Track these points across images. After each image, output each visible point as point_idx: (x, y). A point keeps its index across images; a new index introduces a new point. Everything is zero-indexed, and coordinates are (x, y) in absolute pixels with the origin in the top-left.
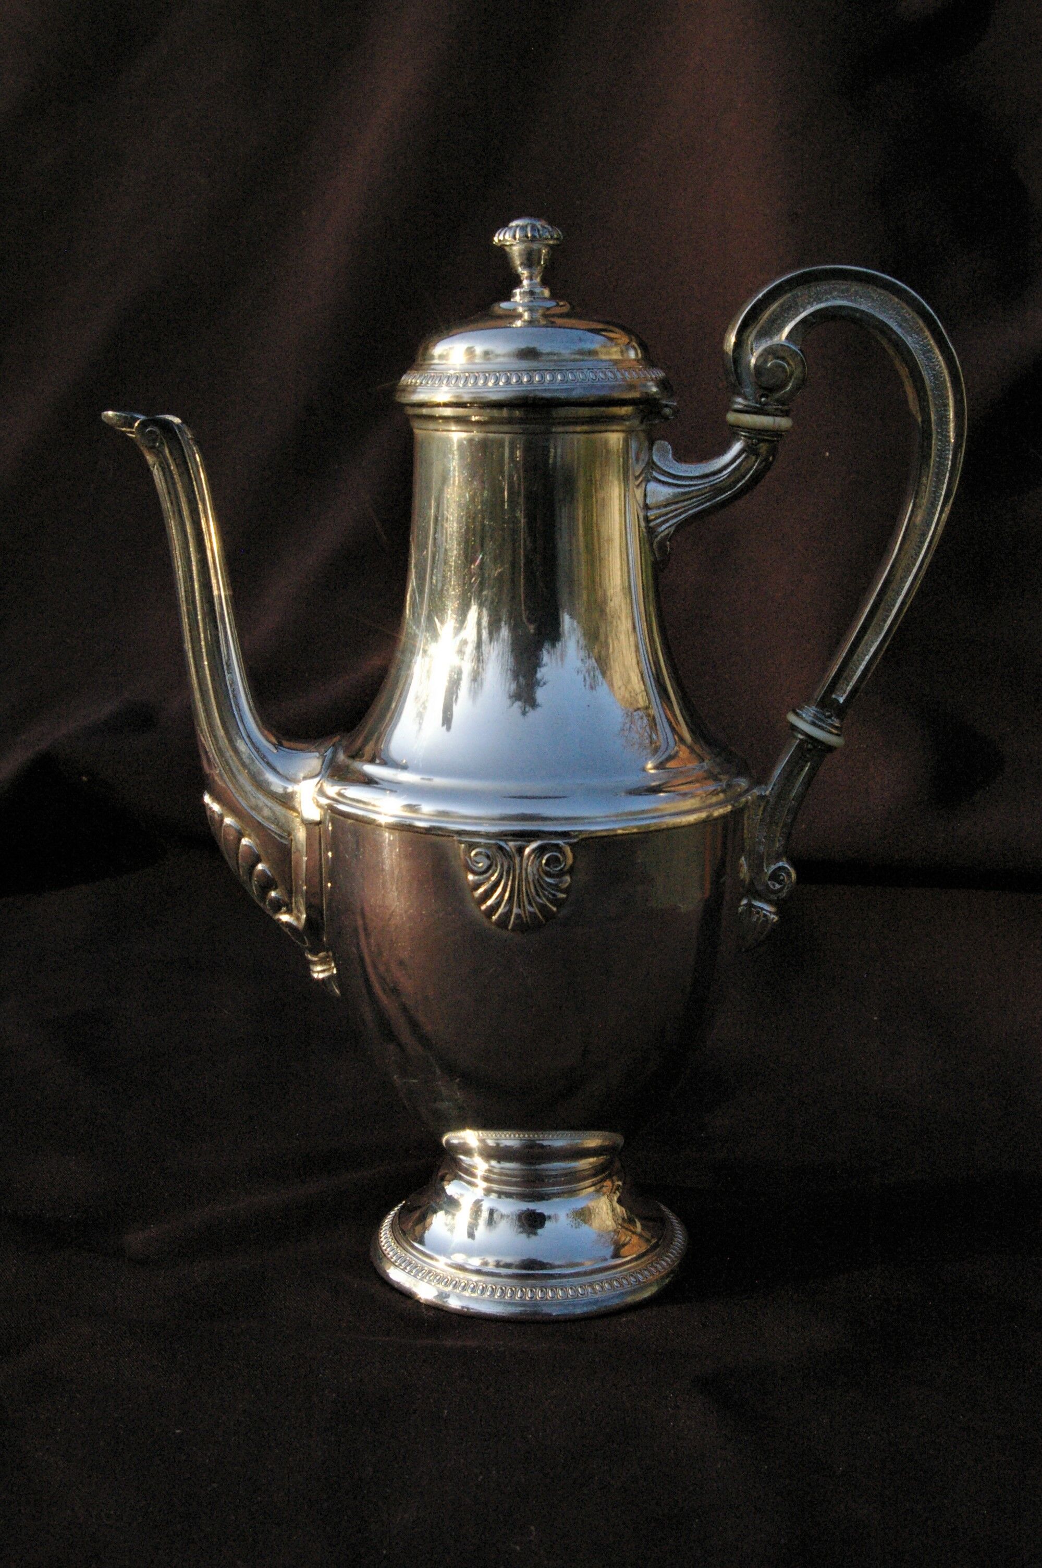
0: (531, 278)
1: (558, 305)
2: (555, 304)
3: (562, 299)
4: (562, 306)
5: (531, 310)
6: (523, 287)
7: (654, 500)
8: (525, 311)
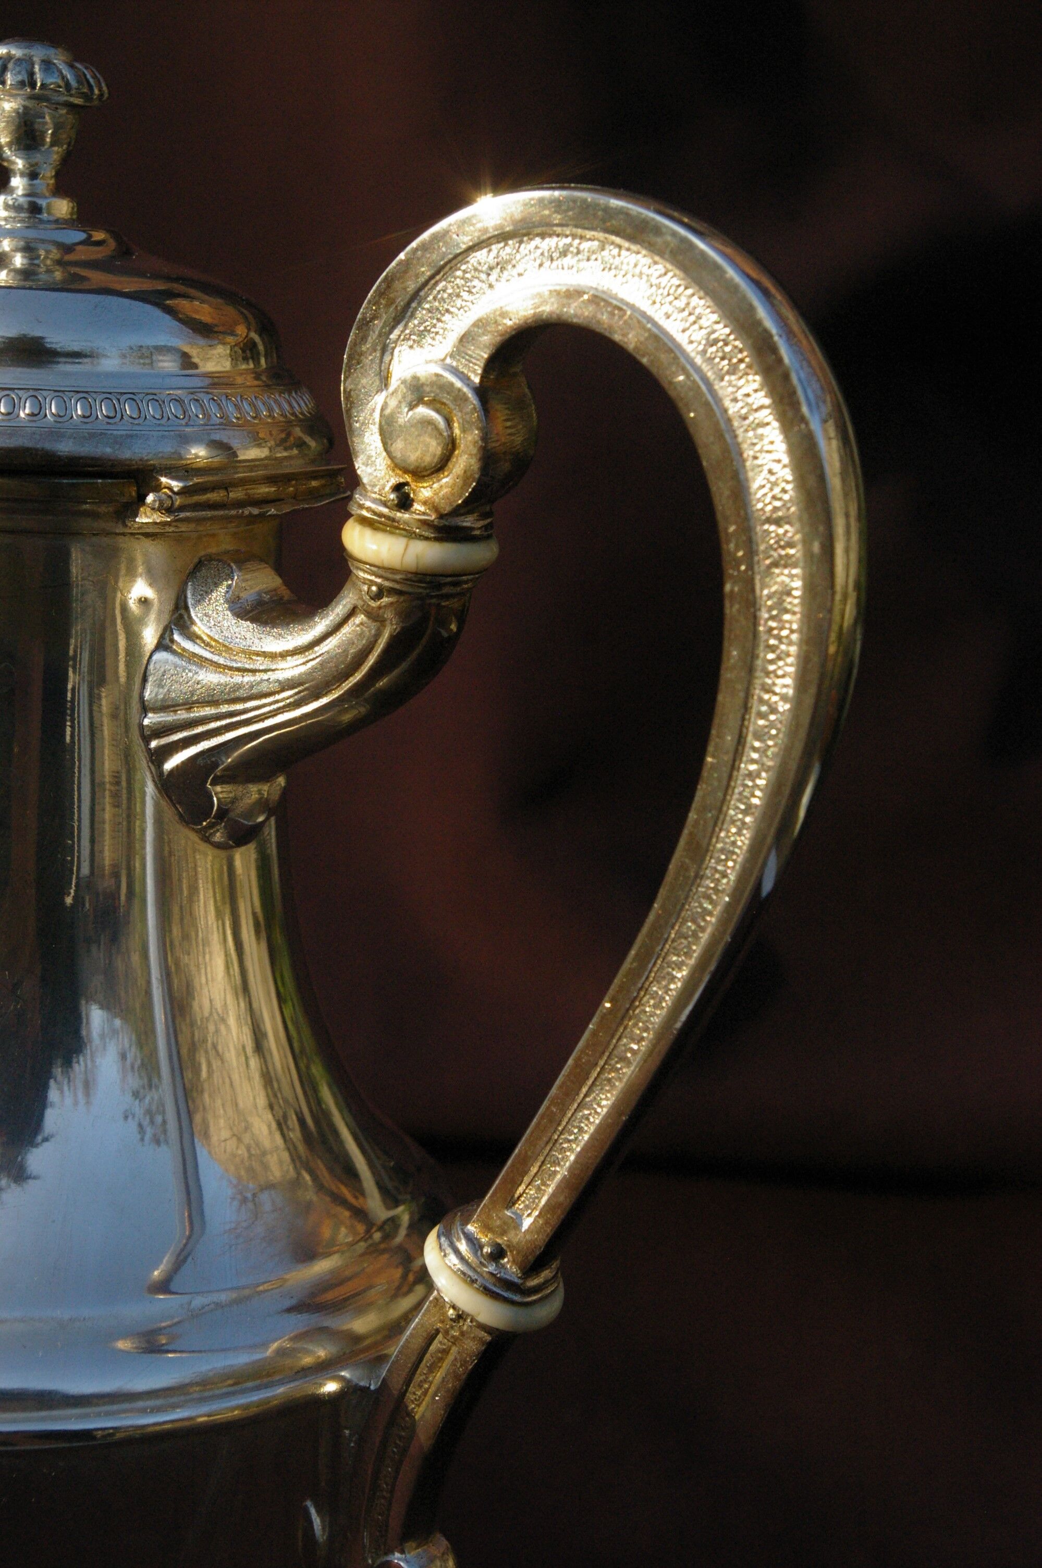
0: (32, 175)
1: (88, 242)
2: (82, 236)
3: (96, 226)
4: (99, 243)
5: (28, 249)
6: (11, 191)
7: (162, 692)
8: (16, 250)
